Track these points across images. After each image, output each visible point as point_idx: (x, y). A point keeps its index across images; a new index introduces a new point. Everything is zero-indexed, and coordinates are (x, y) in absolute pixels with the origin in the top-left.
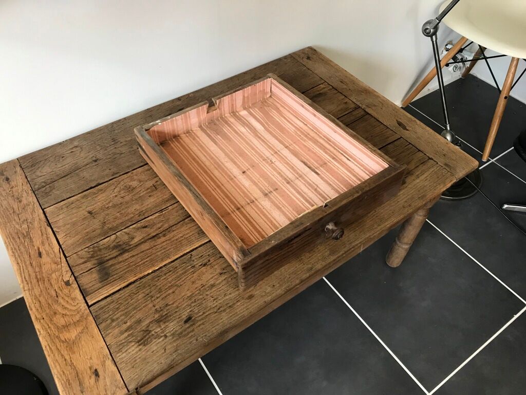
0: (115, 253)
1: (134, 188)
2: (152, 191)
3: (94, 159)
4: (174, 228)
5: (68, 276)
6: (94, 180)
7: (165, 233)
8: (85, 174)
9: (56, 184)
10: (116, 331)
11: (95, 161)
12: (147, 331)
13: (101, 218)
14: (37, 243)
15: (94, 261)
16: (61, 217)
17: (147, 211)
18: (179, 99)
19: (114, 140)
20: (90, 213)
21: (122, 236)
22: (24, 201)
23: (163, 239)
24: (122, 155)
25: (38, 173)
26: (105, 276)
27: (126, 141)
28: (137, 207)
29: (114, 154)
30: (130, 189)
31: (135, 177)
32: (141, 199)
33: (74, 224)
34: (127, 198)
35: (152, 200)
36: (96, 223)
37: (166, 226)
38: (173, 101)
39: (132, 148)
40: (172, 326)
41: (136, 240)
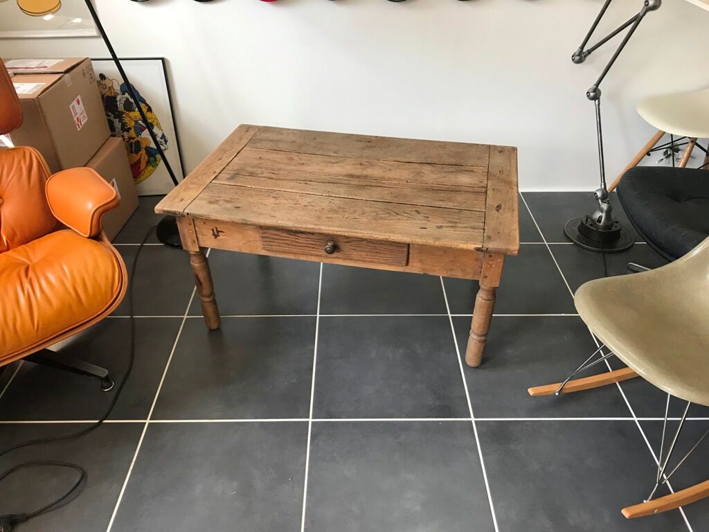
0: (248, 174)
5: (218, 171)
6: (280, 148)
8: (280, 144)
9: (264, 141)
10: (207, 194)
11: (293, 142)
12: (217, 201)
13: (261, 161)
14: (225, 156)
15: (235, 172)
16: (247, 153)
18: (376, 137)
19: (314, 138)
20: (260, 158)
21: (259, 171)
22: (242, 141)
23: (274, 181)
25: (262, 135)
26: (231, 178)
28: (283, 166)
29: (306, 144)
30: (291, 159)
31: (301, 156)
33: (247, 158)
36: (256, 162)
38: (371, 136)
40: (229, 205)
41: (263, 175)
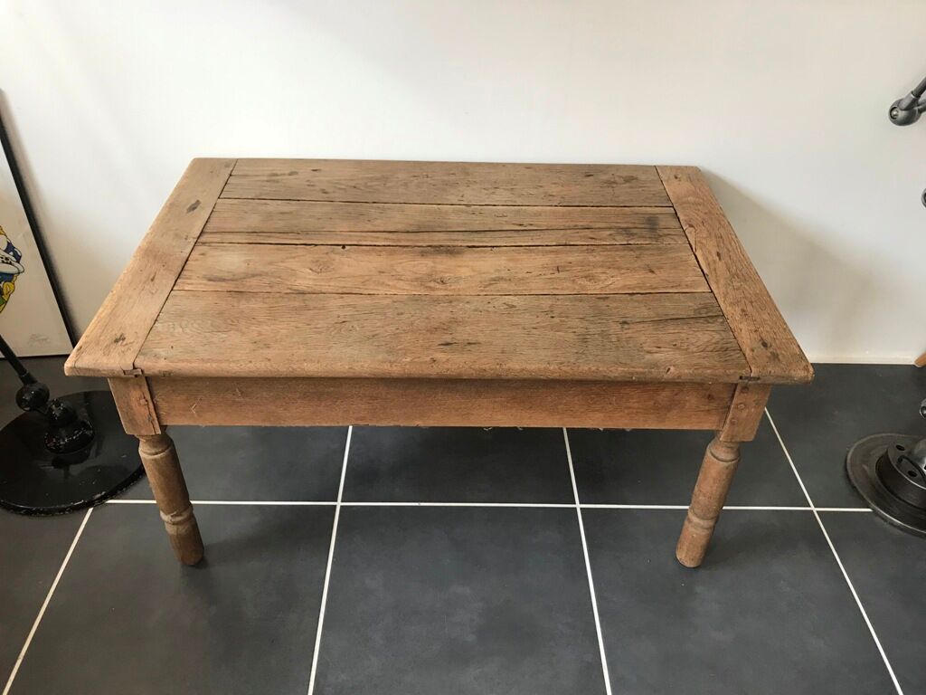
0: (634, 231)
1: (586, 277)
2: (564, 267)
3: (626, 326)
4: (562, 227)
6: (636, 301)
7: (575, 228)
8: (644, 312)
9: (691, 314)
11: (625, 323)
13: (640, 263)
16: (690, 279)
17: (583, 251)
19: (585, 341)
20: (652, 272)
21: (621, 240)
23: (579, 224)
24: (581, 316)
25: (717, 336)
27: (566, 332)
28: (591, 258)
29: (592, 322)
30: (591, 278)
31: (577, 287)
32: (582, 264)
33: (676, 268)
34: (599, 270)
35: (570, 259)
36: (648, 260)
37: (569, 232)
39: (561, 321)
41: (608, 233)
